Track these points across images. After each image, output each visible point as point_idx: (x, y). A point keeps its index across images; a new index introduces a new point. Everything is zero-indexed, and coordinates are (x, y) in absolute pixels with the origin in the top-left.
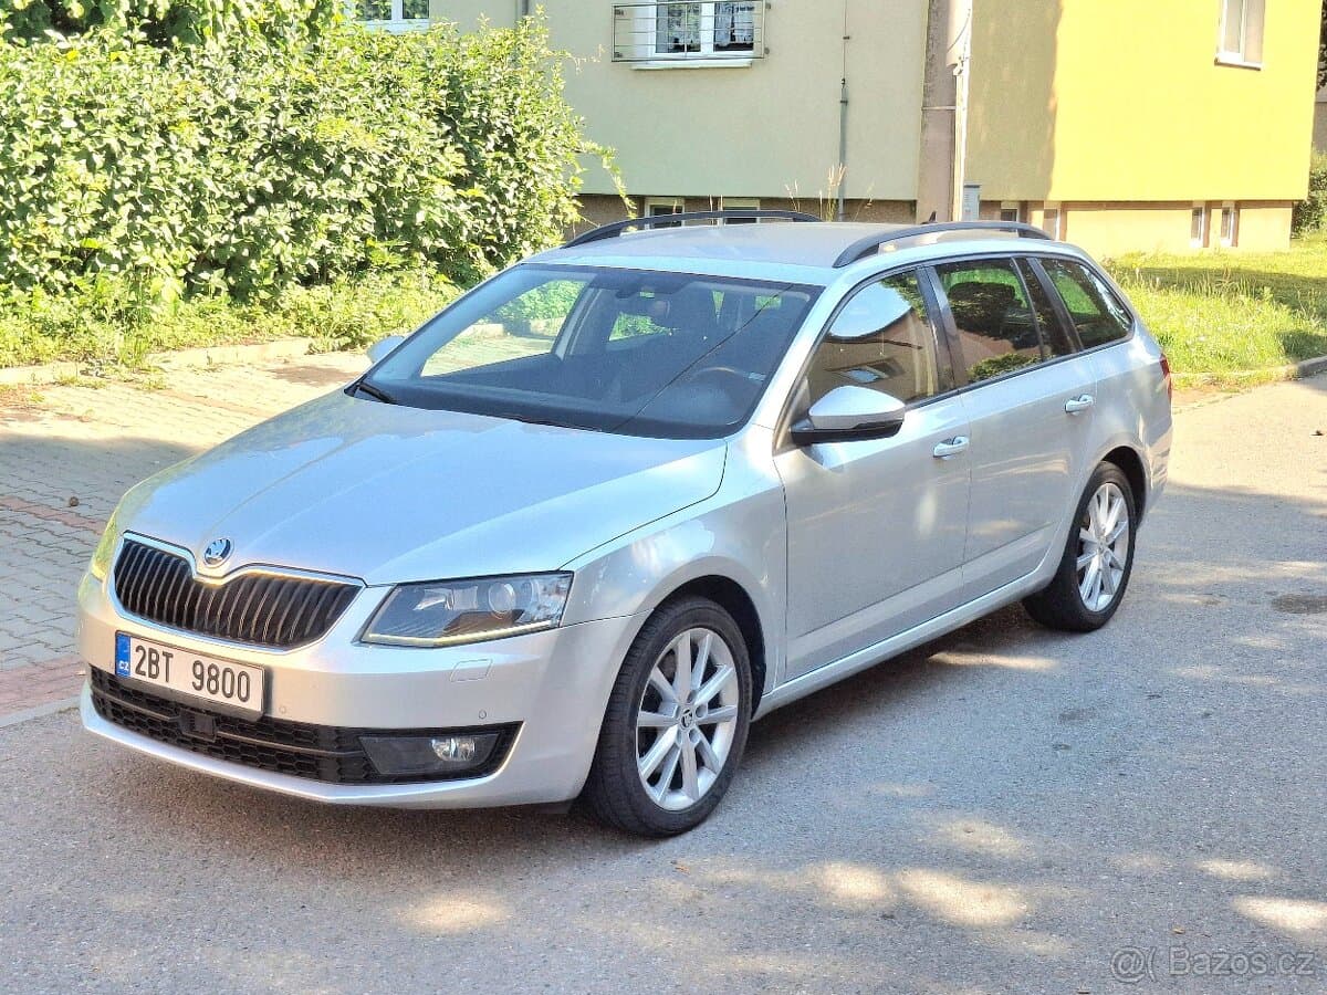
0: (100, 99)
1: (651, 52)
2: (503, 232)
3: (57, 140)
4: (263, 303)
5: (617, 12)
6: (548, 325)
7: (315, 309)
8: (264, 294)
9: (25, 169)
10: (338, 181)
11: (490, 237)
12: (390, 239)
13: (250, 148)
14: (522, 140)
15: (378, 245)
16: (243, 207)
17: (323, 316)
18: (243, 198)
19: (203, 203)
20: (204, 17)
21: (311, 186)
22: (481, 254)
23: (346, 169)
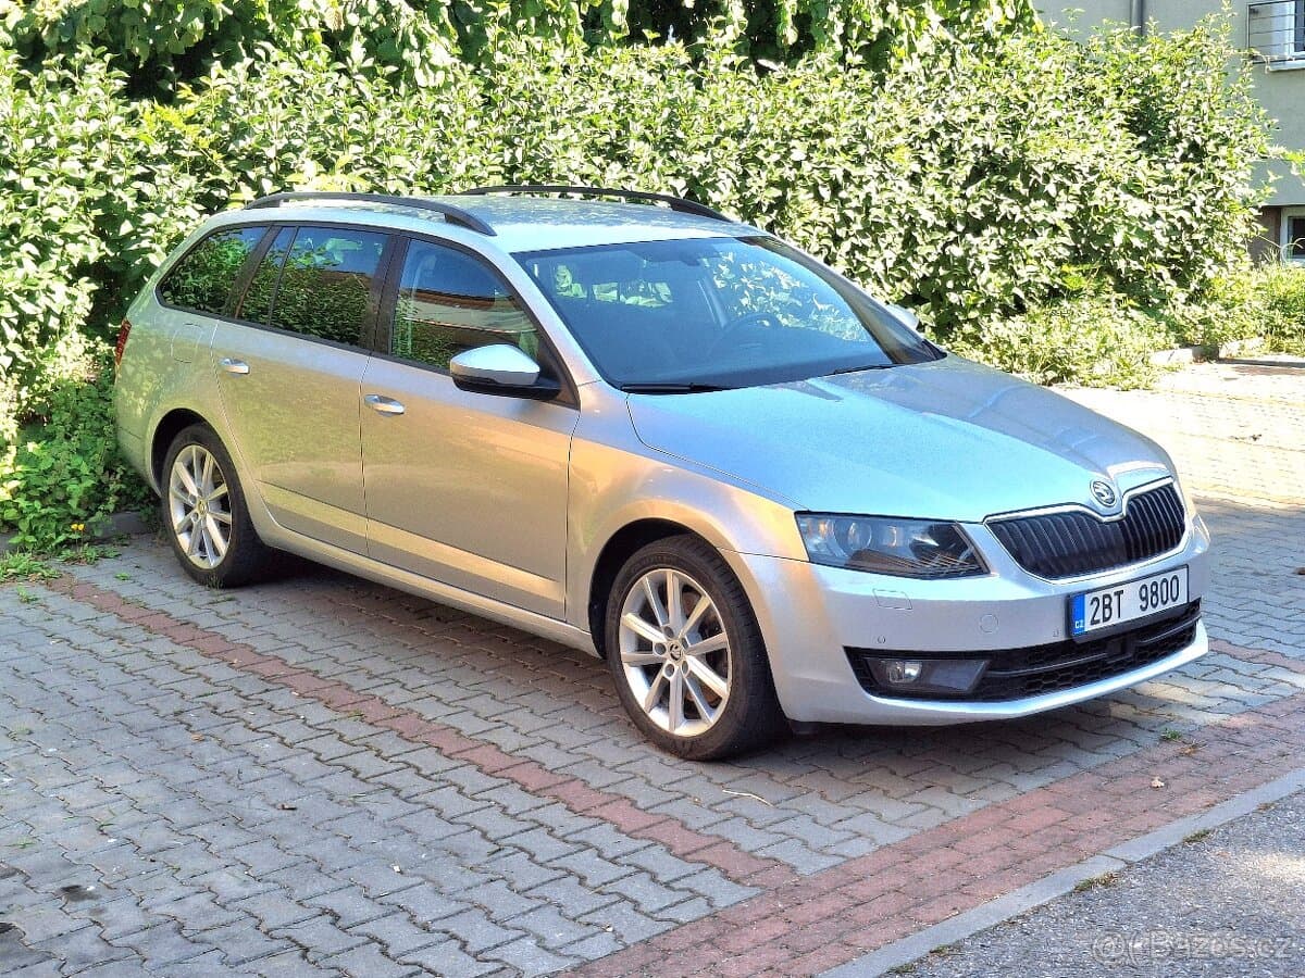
0: (828, 127)
1: (1290, 51)
2: (1189, 248)
3: (790, 174)
4: (966, 338)
5: (1253, 12)
6: (1243, 347)
7: (1016, 342)
8: (968, 328)
9: (759, 206)
10: (1042, 203)
11: (1176, 256)
12: (1084, 263)
13: (962, 172)
14: (1210, 147)
15: (1073, 269)
16: (952, 235)
17: (1025, 350)
18: (951, 227)
19: (915, 234)
20: (899, 38)
21: (1016, 210)
22: (1166, 275)
23: (1051, 189)
